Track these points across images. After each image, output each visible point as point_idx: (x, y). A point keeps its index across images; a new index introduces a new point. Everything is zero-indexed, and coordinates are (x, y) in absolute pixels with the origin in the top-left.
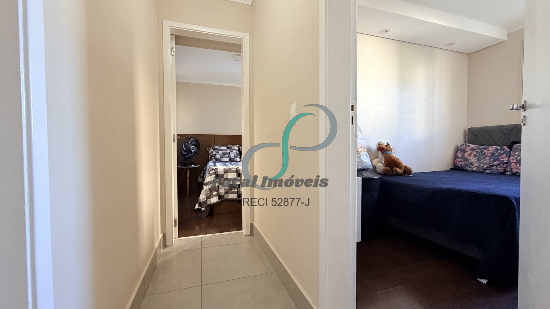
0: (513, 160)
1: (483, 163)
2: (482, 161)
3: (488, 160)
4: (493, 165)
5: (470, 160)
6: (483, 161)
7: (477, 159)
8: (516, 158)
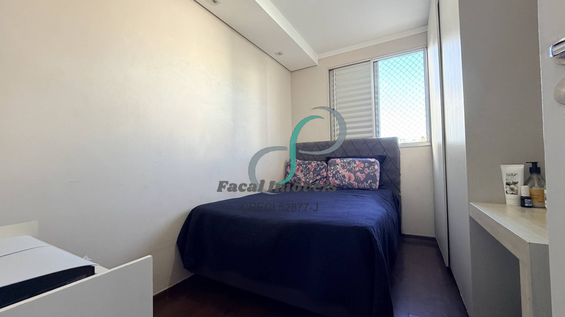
0: (330, 174)
1: (308, 178)
3: (312, 175)
4: (317, 180)
5: (298, 175)
6: (308, 177)
7: (304, 174)
8: (332, 172)
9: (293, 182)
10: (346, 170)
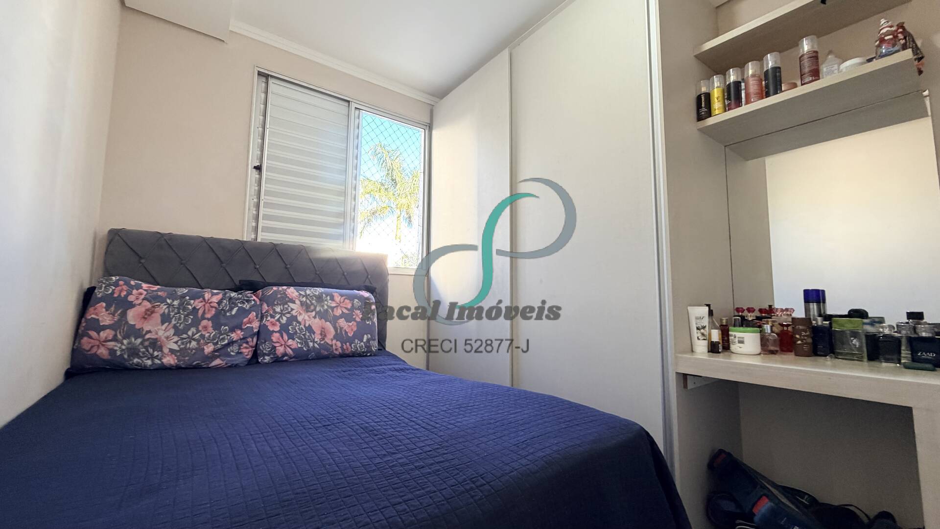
0: (273, 324)
1: (194, 340)
2: (190, 333)
3: (211, 329)
4: (231, 343)
5: (149, 332)
6: (193, 335)
7: (175, 327)
8: (278, 320)
9: (121, 355)
10: (314, 313)
